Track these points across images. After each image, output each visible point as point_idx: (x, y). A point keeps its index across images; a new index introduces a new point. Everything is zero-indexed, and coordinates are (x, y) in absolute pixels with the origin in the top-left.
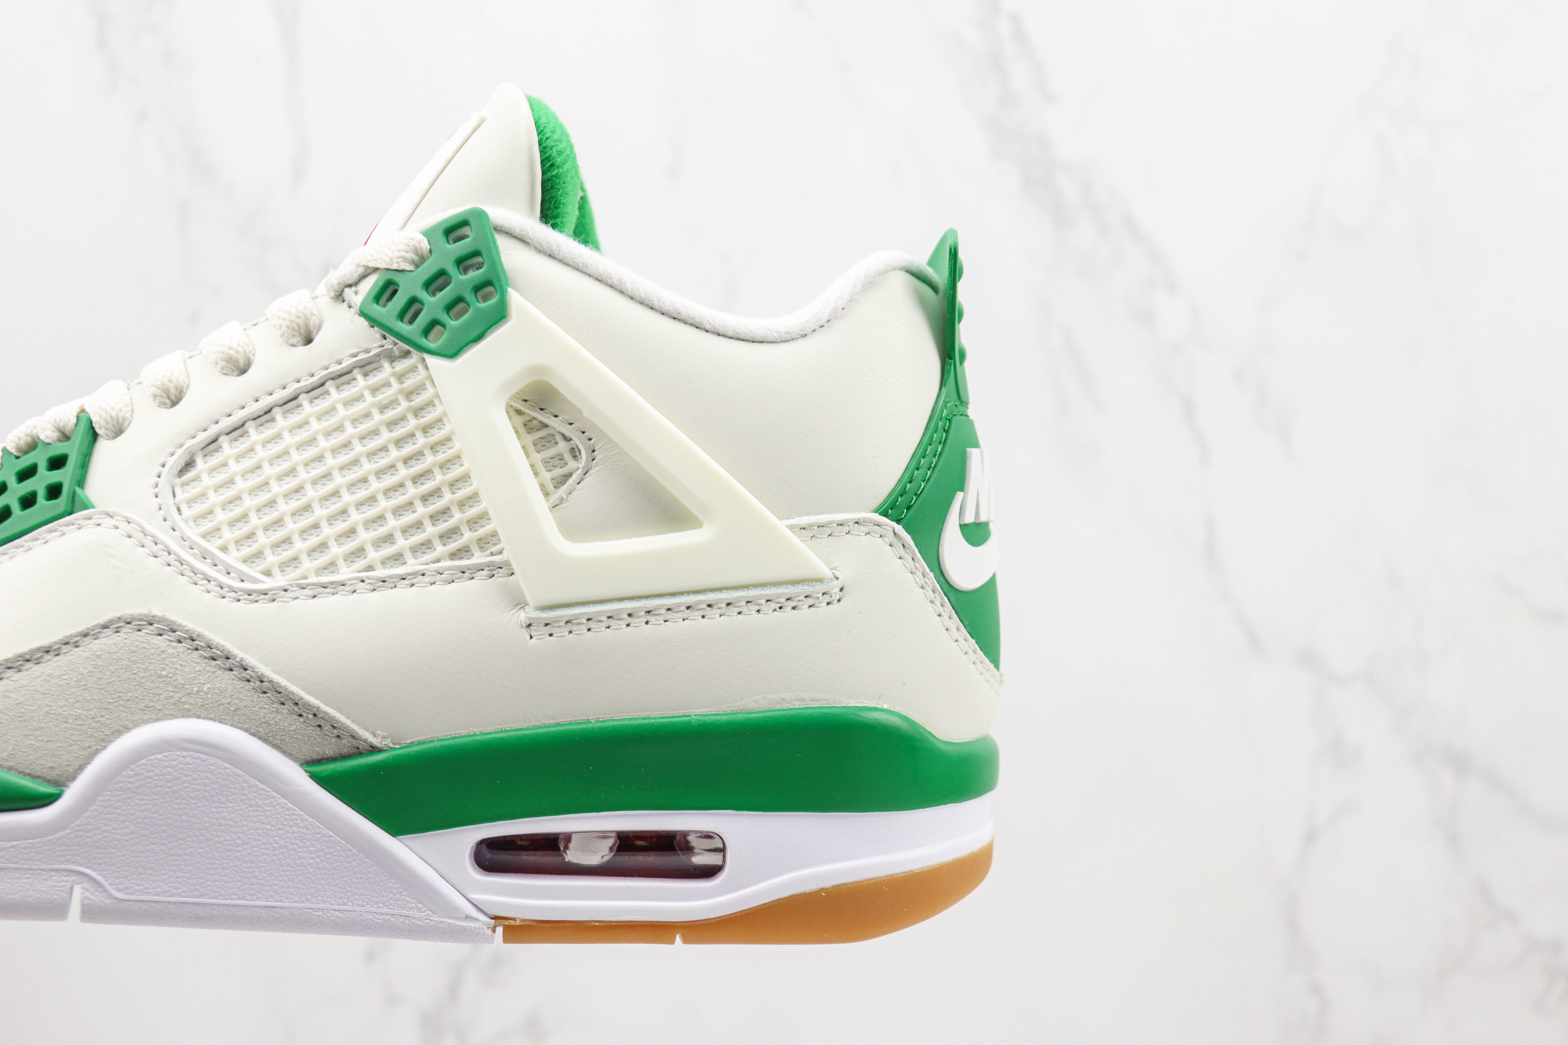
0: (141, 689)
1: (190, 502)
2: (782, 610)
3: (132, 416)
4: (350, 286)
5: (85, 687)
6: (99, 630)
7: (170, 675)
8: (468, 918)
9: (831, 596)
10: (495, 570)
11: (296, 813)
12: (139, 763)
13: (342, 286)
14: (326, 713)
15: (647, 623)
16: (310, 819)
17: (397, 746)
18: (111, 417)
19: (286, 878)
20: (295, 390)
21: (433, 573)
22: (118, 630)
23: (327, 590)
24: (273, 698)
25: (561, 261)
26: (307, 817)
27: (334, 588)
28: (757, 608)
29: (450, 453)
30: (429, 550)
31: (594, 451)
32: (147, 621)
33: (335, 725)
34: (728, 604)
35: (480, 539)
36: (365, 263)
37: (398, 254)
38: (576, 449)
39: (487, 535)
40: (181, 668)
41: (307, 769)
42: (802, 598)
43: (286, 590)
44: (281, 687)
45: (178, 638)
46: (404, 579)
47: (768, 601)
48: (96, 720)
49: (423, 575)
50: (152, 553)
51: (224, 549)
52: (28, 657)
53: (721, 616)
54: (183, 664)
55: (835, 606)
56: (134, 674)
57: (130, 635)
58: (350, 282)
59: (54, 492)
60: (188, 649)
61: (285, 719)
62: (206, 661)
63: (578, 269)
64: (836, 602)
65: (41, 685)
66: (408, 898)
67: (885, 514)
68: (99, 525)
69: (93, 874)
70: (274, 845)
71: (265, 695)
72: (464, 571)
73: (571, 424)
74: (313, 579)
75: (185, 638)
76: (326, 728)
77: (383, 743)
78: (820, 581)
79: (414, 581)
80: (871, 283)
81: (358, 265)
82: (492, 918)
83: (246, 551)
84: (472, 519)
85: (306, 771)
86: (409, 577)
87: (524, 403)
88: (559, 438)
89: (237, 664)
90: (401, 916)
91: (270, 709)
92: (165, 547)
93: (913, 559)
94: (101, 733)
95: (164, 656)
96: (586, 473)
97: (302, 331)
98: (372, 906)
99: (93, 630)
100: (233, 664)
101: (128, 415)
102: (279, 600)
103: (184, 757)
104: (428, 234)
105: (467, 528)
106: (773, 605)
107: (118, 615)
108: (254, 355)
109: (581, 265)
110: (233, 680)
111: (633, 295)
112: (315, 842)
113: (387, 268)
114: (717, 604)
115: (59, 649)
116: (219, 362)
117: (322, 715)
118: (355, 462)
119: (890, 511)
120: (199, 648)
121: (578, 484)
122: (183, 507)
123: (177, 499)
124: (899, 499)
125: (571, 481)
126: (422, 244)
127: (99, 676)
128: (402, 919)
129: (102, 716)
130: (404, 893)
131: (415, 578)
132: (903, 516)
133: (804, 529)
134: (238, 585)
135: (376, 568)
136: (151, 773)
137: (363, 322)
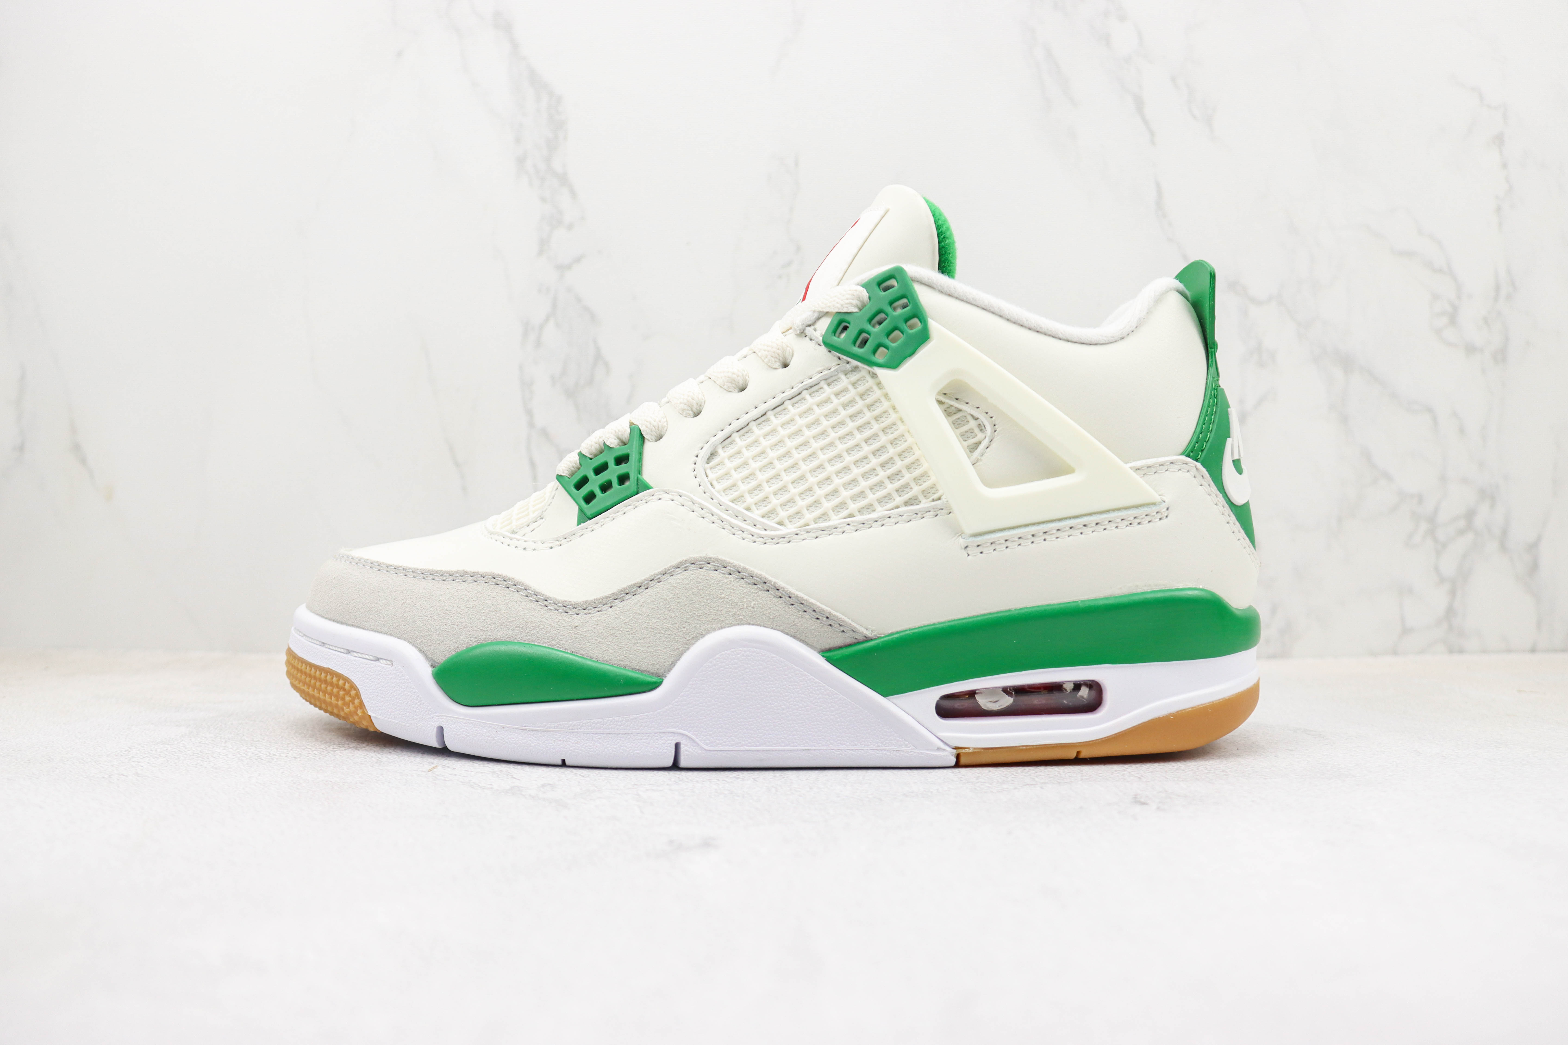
0: (708, 607)
1: (719, 479)
2: (1132, 525)
3: (667, 424)
4: (810, 326)
5: (669, 609)
6: (673, 570)
7: (727, 597)
8: (939, 749)
9: (1162, 514)
10: (938, 511)
11: (821, 685)
12: (715, 657)
13: (804, 326)
14: (835, 616)
15: (1045, 540)
16: (830, 689)
17: (882, 636)
18: (654, 426)
19: (792, 729)
20: (782, 398)
21: (897, 516)
22: (686, 569)
23: (825, 532)
24: (798, 608)
25: (957, 298)
26: (829, 688)
27: (829, 531)
28: (1116, 525)
29: (896, 434)
30: (890, 501)
31: (995, 425)
32: (705, 562)
33: (841, 624)
34: (1097, 524)
35: (924, 491)
36: (820, 309)
37: (848, 301)
38: (982, 424)
39: (928, 487)
40: (734, 592)
41: (823, 655)
42: (1144, 516)
43: (797, 534)
44: (804, 600)
45: (729, 571)
46: (876, 521)
47: (1122, 520)
48: (680, 630)
49: (890, 517)
50: (700, 515)
51: (748, 509)
52: (627, 591)
53: (1093, 532)
54: (735, 589)
55: (1164, 521)
56: (702, 598)
57: (695, 571)
58: (809, 323)
59: (623, 479)
60: (737, 578)
61: (807, 622)
62: (750, 585)
63: (969, 303)
64: (1165, 517)
65: (639, 609)
66: (898, 738)
67: (1188, 456)
68: (660, 499)
69: (689, 734)
70: (807, 708)
71: (793, 607)
72: (917, 513)
73: (978, 408)
74: (813, 526)
75: (734, 571)
76: (835, 626)
77: (873, 634)
78: (1154, 504)
79: (884, 522)
80: (1158, 300)
81: (814, 312)
82: (953, 749)
83: (764, 510)
84: (917, 477)
85: (823, 656)
86: (880, 520)
87: (944, 395)
88: (969, 418)
89: (772, 587)
90: (894, 750)
91: (797, 616)
92: (709, 510)
93: (1209, 485)
94: (684, 639)
95: (721, 584)
96: (991, 440)
97: (781, 359)
98: (874, 745)
99: (669, 570)
100: (769, 587)
101: (665, 424)
102: (793, 541)
103: (745, 651)
104: (866, 286)
105: (914, 484)
106: (1126, 523)
107: (685, 558)
108: (748, 377)
109: (971, 300)
110: (770, 597)
111: (1009, 317)
112: (834, 704)
113: (839, 311)
114: (1090, 524)
115: (647, 584)
116: (726, 383)
117: (832, 618)
118: (831, 444)
119: (1191, 454)
120: (744, 577)
121: (987, 448)
122: (715, 483)
123: (709, 478)
124: (1196, 445)
125: (982, 447)
126: (863, 293)
127: (678, 601)
128: (895, 753)
129: (684, 627)
130: (895, 735)
131: (884, 520)
132: (1199, 457)
133: (1139, 469)
134: (763, 533)
135: (855, 515)
136: (724, 664)
137: (823, 349)
